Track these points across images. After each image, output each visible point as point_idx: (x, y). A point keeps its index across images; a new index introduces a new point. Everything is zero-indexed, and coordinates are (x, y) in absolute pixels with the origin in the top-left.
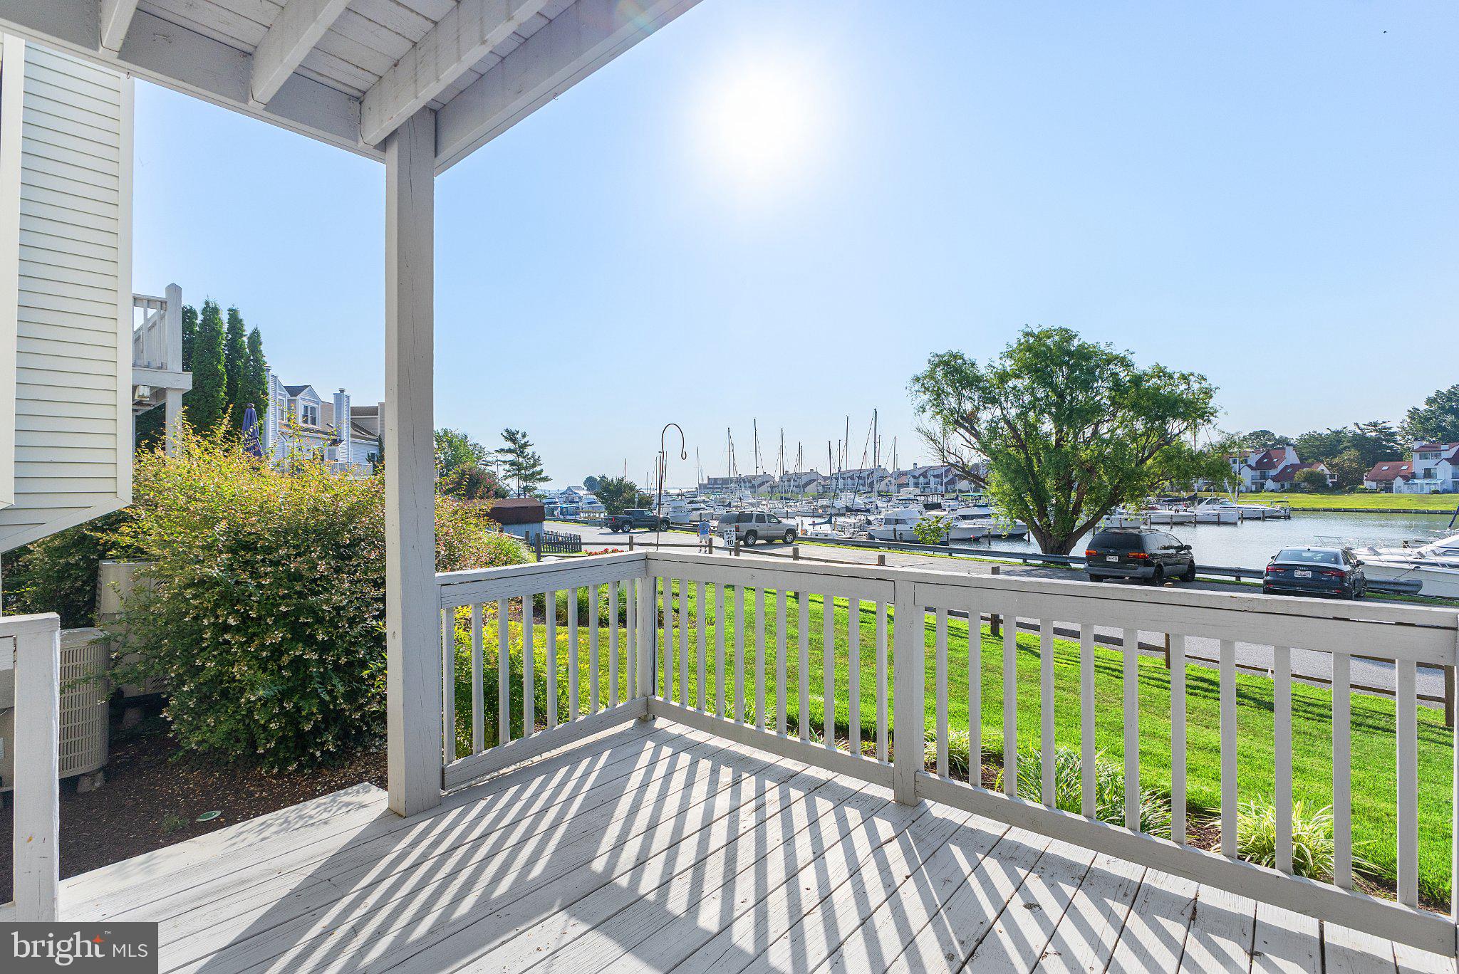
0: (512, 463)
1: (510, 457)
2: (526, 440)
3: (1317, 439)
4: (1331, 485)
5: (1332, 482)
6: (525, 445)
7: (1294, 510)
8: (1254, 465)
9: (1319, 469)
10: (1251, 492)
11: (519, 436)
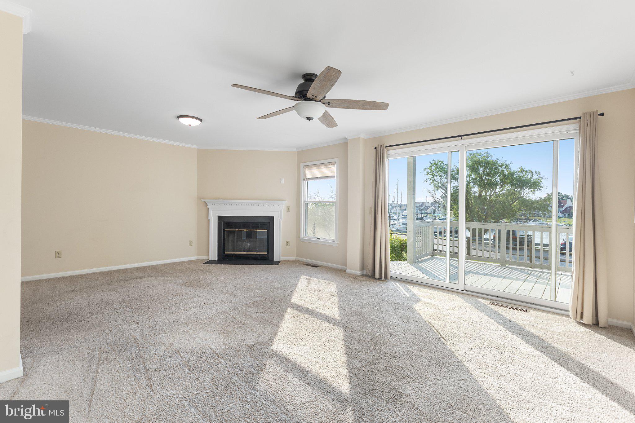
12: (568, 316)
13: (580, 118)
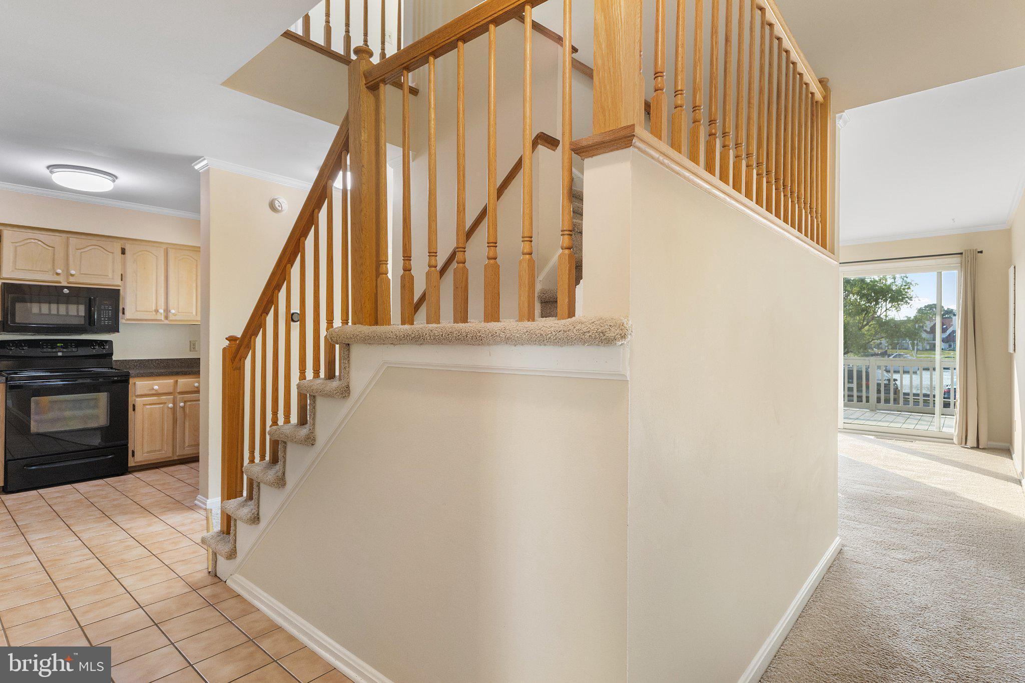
12: (953, 443)
13: (962, 254)
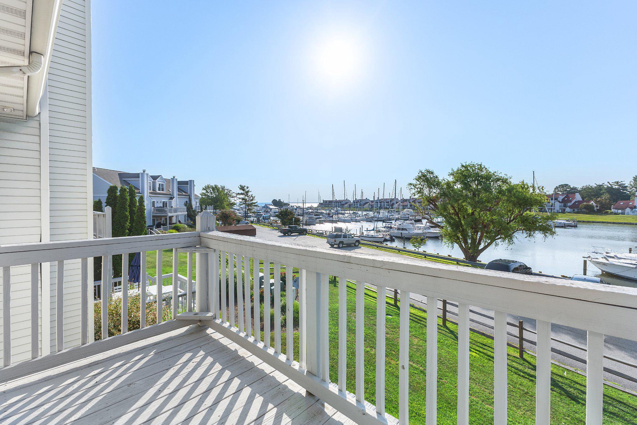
0: (243, 199)
1: (242, 196)
2: (248, 189)
3: (590, 189)
4: (596, 210)
5: (597, 209)
6: (248, 192)
7: (579, 221)
8: (561, 201)
9: (591, 203)
10: (559, 213)
11: (245, 188)
